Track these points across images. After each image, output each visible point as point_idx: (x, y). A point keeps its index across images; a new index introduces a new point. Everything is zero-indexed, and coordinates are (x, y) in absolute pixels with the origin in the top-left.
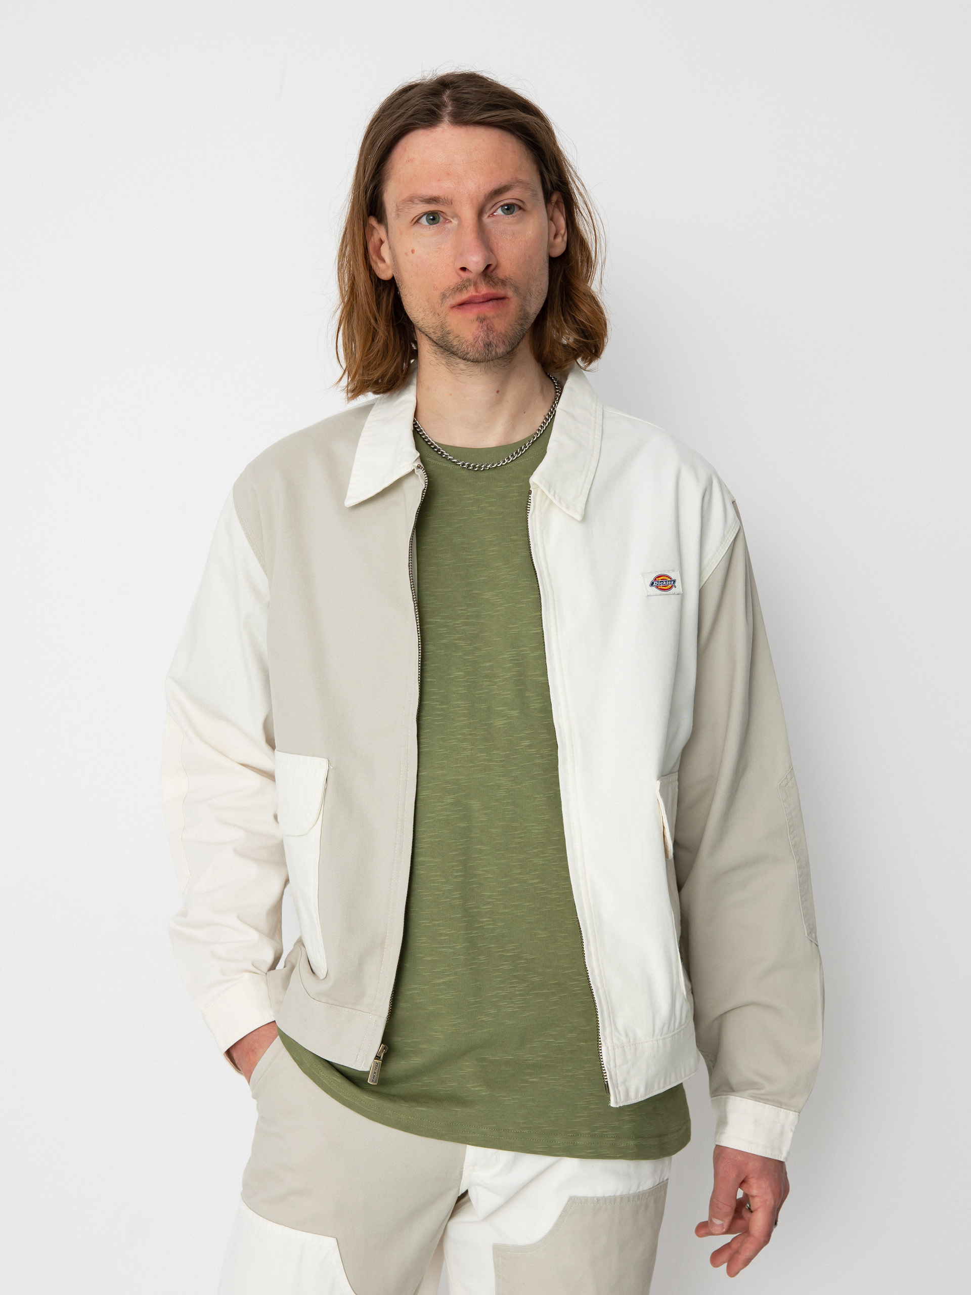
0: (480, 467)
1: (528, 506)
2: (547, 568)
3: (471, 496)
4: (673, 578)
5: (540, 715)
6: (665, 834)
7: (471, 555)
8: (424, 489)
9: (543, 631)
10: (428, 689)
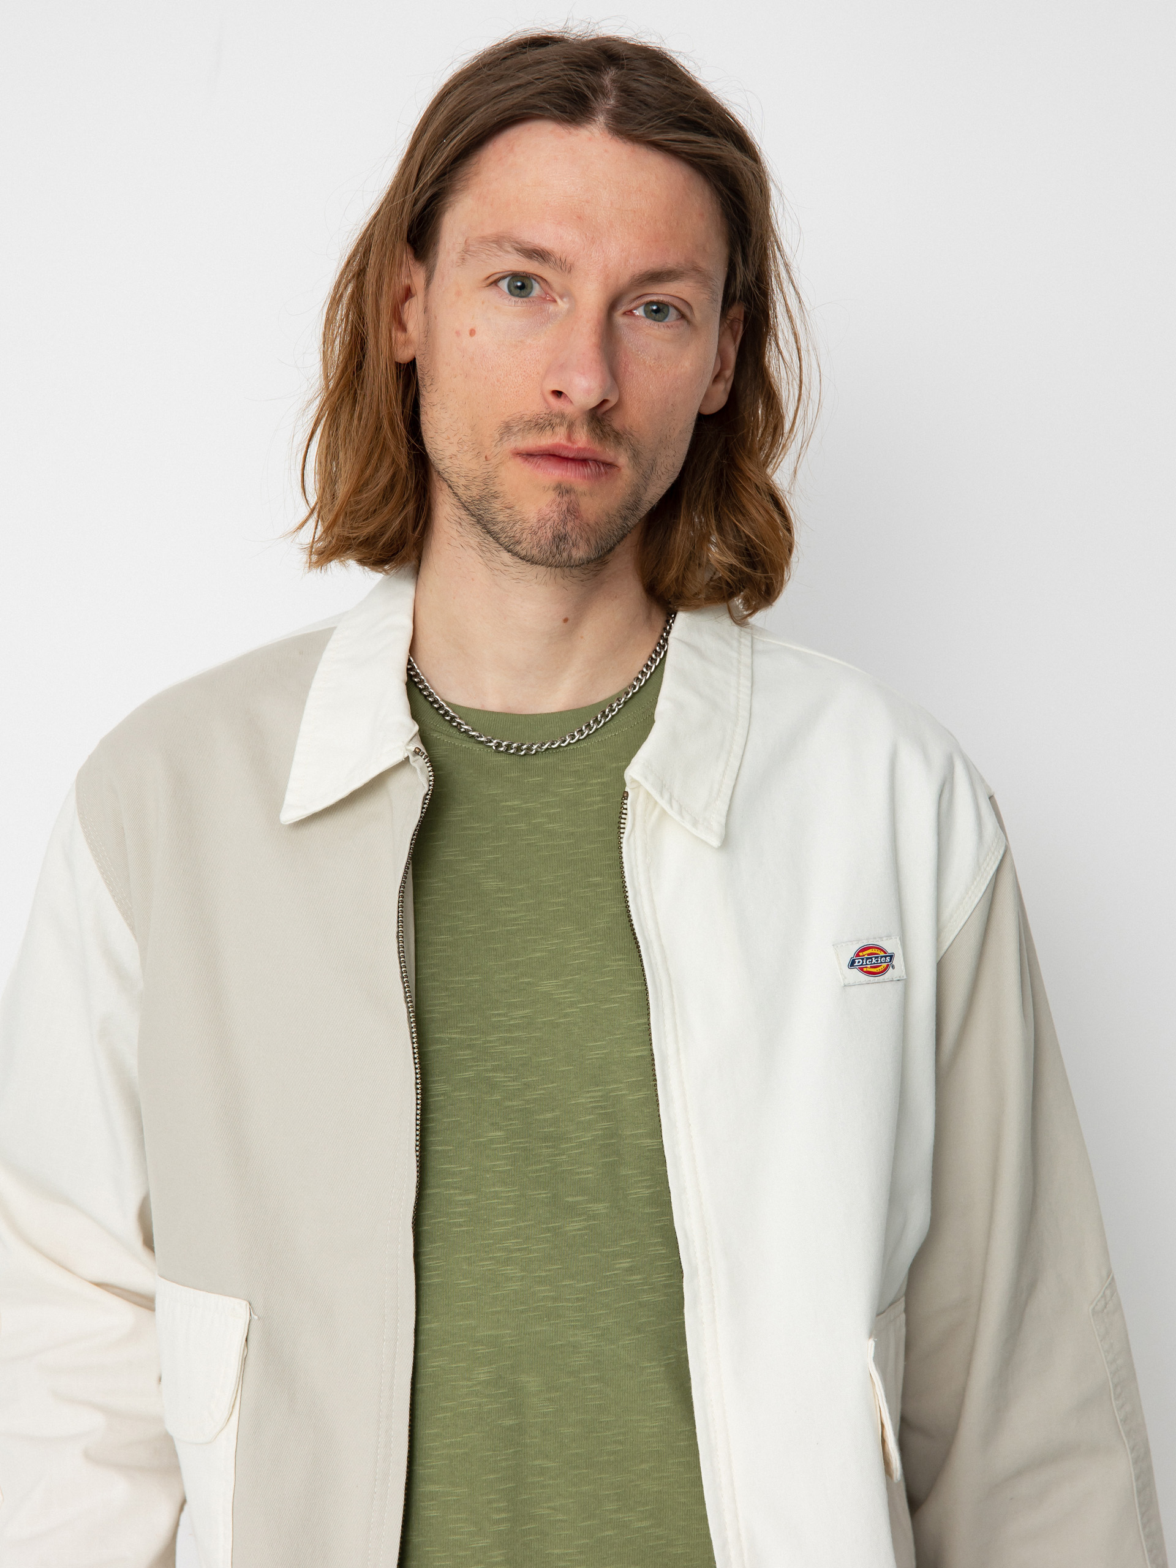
0: (529, 749)
1: (622, 821)
2: (659, 936)
3: (516, 803)
4: (889, 951)
5: (648, 1210)
6: (885, 1436)
7: (515, 912)
8: (427, 794)
9: (652, 1055)
10: (436, 1164)
